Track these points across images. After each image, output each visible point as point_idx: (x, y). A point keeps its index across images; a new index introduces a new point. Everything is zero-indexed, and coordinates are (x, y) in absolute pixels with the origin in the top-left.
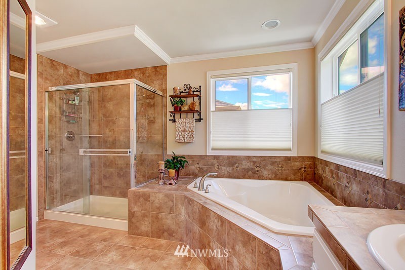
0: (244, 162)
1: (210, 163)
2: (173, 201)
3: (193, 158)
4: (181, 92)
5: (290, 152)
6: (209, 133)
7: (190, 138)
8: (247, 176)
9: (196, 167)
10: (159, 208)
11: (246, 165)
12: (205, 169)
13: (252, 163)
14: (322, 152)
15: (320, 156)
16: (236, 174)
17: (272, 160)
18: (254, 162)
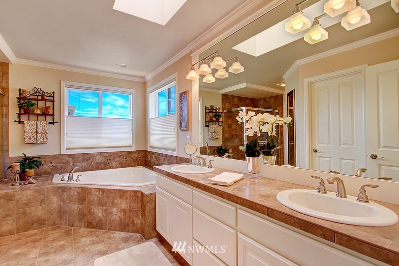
0: (97, 158)
1: (64, 161)
2: (44, 194)
3: (44, 158)
4: (31, 95)
5: (131, 148)
6: (64, 135)
7: (43, 139)
8: (100, 168)
9: (49, 166)
10: (27, 204)
11: (99, 159)
12: (59, 167)
13: (104, 158)
14: (150, 147)
15: (149, 149)
16: (91, 168)
17: (119, 155)
18: (106, 157)
